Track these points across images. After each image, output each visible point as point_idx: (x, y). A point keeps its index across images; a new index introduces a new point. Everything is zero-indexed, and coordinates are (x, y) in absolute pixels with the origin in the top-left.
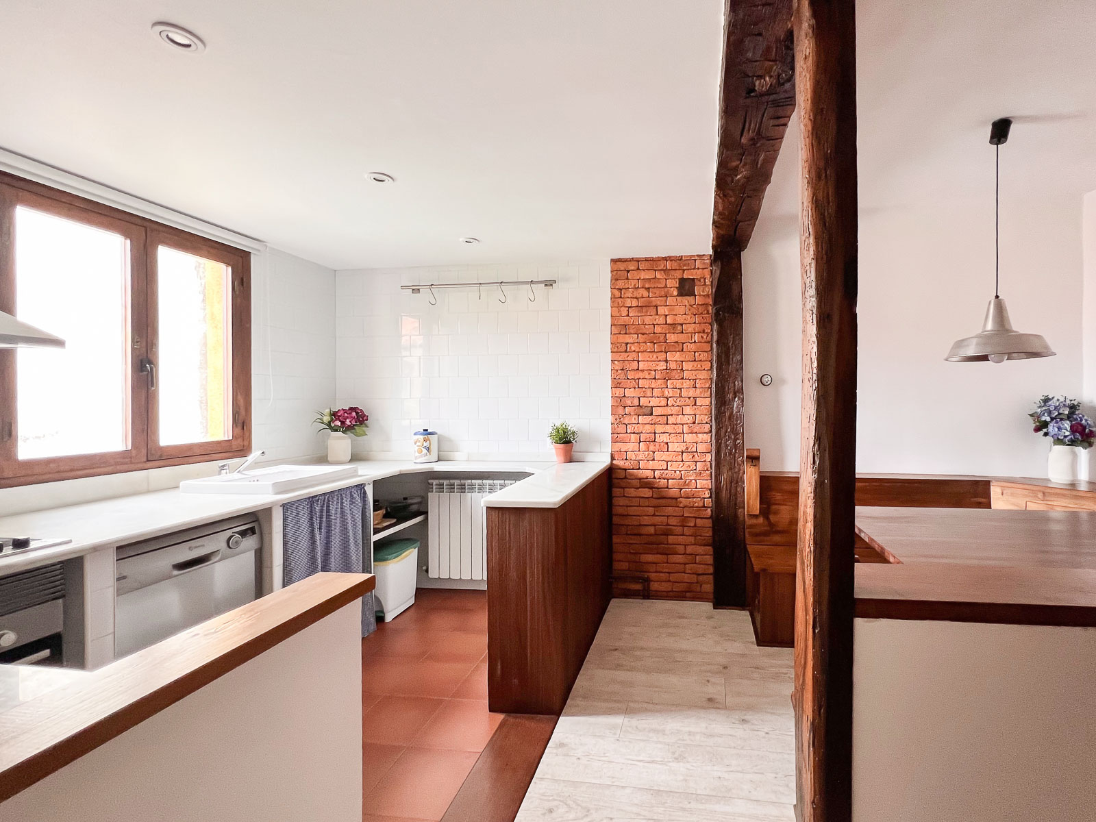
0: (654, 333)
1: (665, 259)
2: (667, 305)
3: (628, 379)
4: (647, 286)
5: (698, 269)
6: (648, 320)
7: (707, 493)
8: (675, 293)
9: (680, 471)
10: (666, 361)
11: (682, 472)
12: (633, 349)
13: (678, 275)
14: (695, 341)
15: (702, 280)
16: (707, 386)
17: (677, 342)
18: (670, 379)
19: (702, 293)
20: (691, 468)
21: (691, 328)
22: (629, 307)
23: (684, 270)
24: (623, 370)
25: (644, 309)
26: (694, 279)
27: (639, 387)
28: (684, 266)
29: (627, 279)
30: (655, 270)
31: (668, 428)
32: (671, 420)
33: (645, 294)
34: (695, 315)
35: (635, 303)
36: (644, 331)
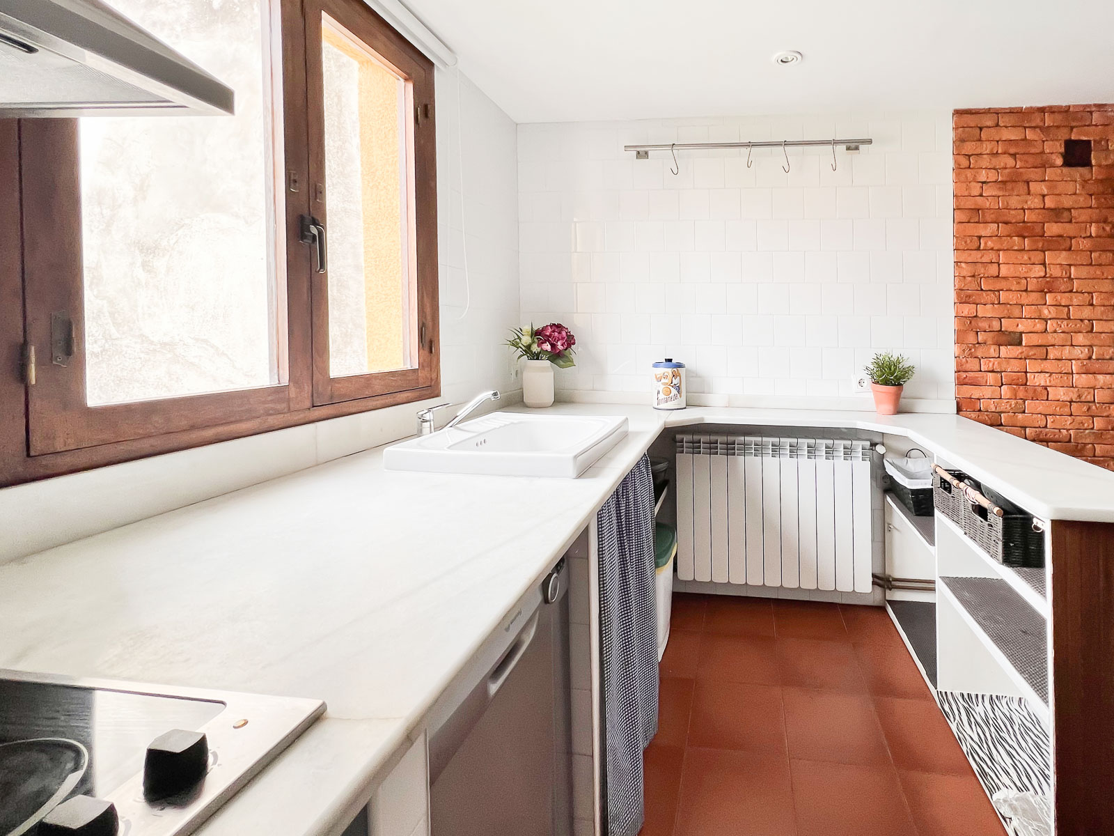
0: (1024, 222)
1: (1042, 110)
2: (1044, 181)
3: (982, 290)
4: (1012, 151)
5: (1096, 125)
6: (1014, 202)
8: (1059, 161)
9: (1068, 430)
10: (1044, 264)
11: (1071, 432)
12: (990, 244)
13: (1063, 135)
15: (1103, 143)
17: (1061, 236)
18: (1050, 292)
19: (1102, 163)
20: (1085, 426)
22: (983, 183)
23: (1072, 128)
24: (973, 276)
25: (1009, 186)
27: (999, 303)
28: (1074, 120)
29: (980, 140)
30: (1025, 128)
31: (1047, 365)
32: (1053, 353)
33: (1010, 162)
34: (1091, 195)
35: (992, 176)
36: (1009, 219)
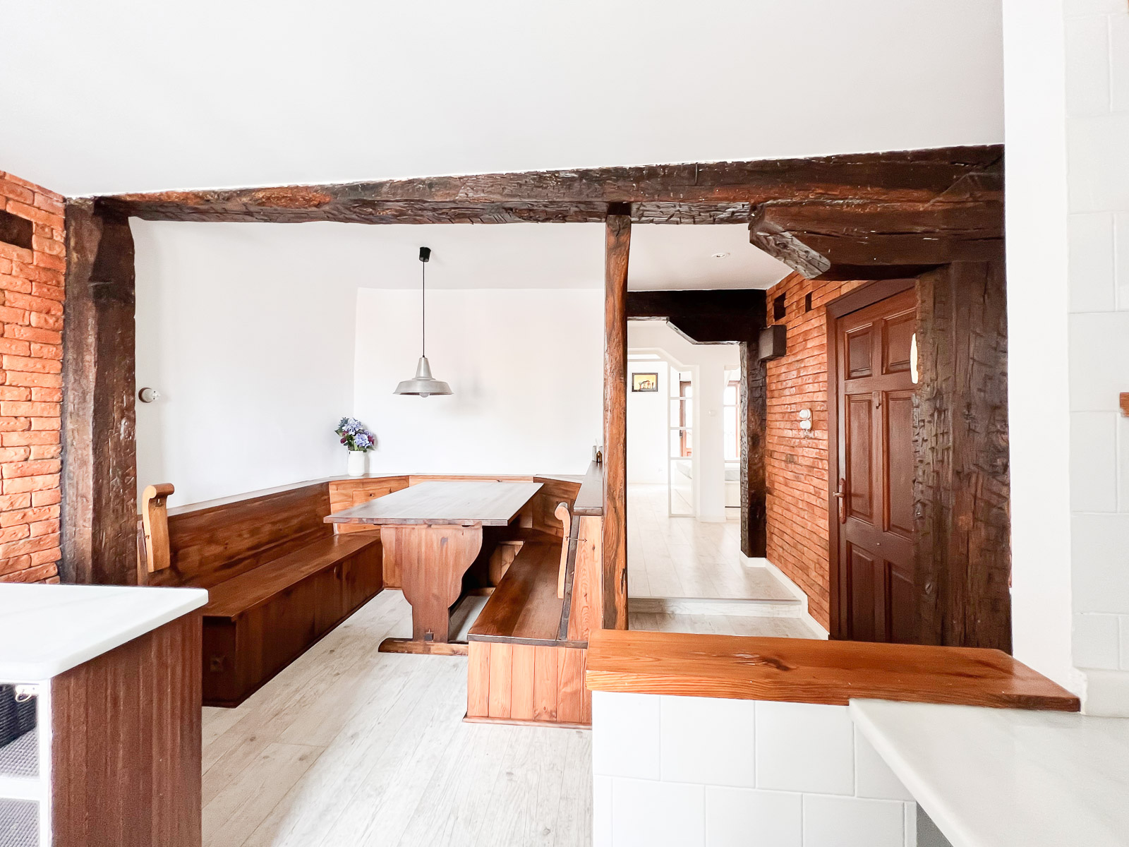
5: (39, 208)
7: (51, 568)
14: (30, 325)
15: (47, 230)
16: (56, 398)
19: (47, 251)
20: (20, 536)
21: (22, 302)
26: (29, 223)
28: (12, 192)
34: (31, 281)
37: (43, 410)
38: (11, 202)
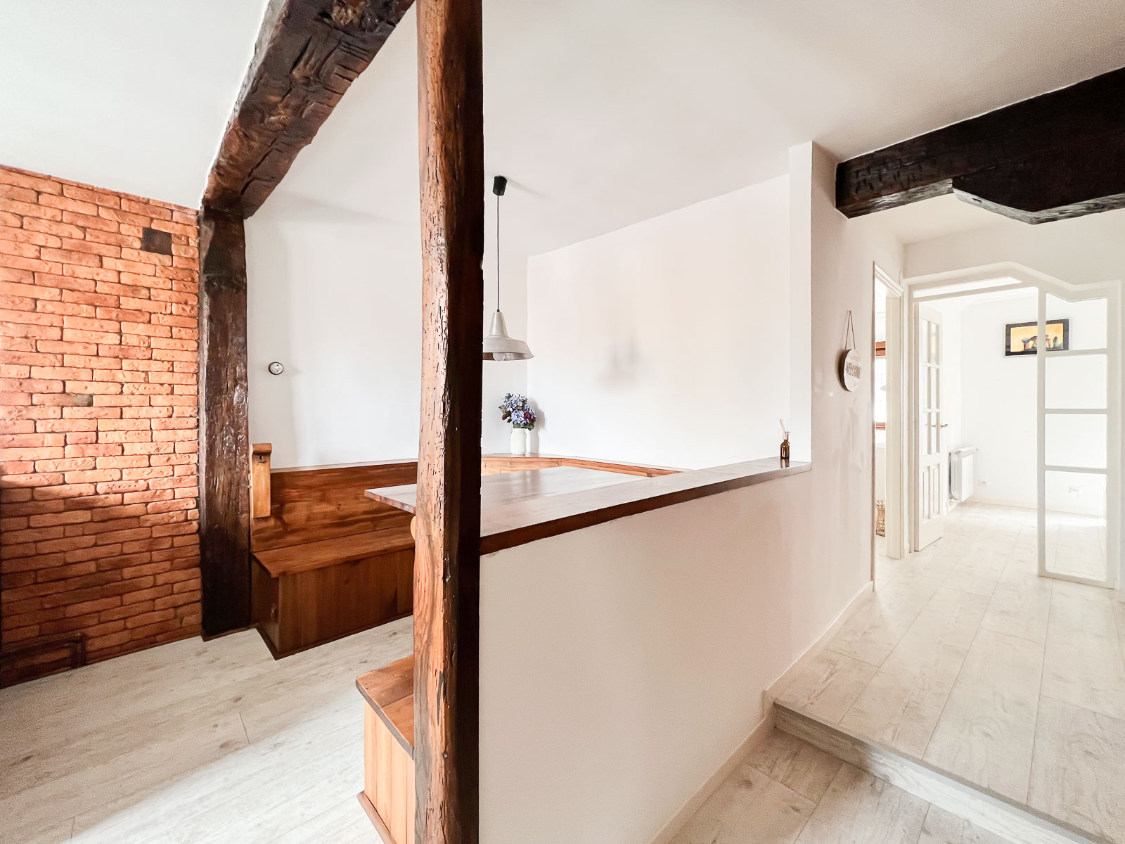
0: (95, 292)
1: (119, 196)
2: (121, 258)
3: (38, 352)
4: (81, 223)
5: (177, 223)
6: (82, 271)
7: (191, 502)
8: (138, 245)
9: (145, 480)
10: (120, 333)
11: (150, 481)
12: (50, 308)
13: (144, 222)
14: (171, 314)
15: (183, 238)
16: (192, 370)
17: (140, 311)
18: (127, 358)
19: (183, 255)
20: (165, 474)
21: (165, 296)
22: (41, 246)
23: (152, 219)
24: (26, 337)
25: (75, 256)
26: (169, 235)
27: (63, 366)
28: (154, 213)
29: (37, 203)
30: (98, 206)
31: (122, 424)
32: (127, 413)
33: (78, 234)
34: (171, 280)
35: (53, 242)
36: (76, 286)
37: (182, 379)
38: (155, 221)
